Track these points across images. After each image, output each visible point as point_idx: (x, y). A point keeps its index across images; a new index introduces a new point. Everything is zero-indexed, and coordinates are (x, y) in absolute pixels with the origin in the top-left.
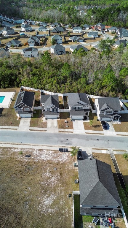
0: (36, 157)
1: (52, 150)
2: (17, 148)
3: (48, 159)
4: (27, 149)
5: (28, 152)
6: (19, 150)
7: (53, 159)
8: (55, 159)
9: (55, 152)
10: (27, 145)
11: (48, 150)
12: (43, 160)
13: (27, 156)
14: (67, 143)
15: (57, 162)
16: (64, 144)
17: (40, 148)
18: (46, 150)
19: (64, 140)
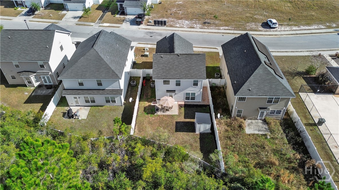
0: (196, 22)
1: (176, 27)
2: (225, 29)
3: (180, 21)
4: (211, 29)
5: (208, 26)
6: (221, 28)
7: (175, 20)
8: (172, 20)
9: (171, 25)
10: (212, 32)
11: (182, 27)
12: (186, 20)
13: (208, 23)
14: (153, 33)
15: (170, 18)
16: (157, 33)
17: (192, 30)
18: (184, 28)
19: (157, 36)
